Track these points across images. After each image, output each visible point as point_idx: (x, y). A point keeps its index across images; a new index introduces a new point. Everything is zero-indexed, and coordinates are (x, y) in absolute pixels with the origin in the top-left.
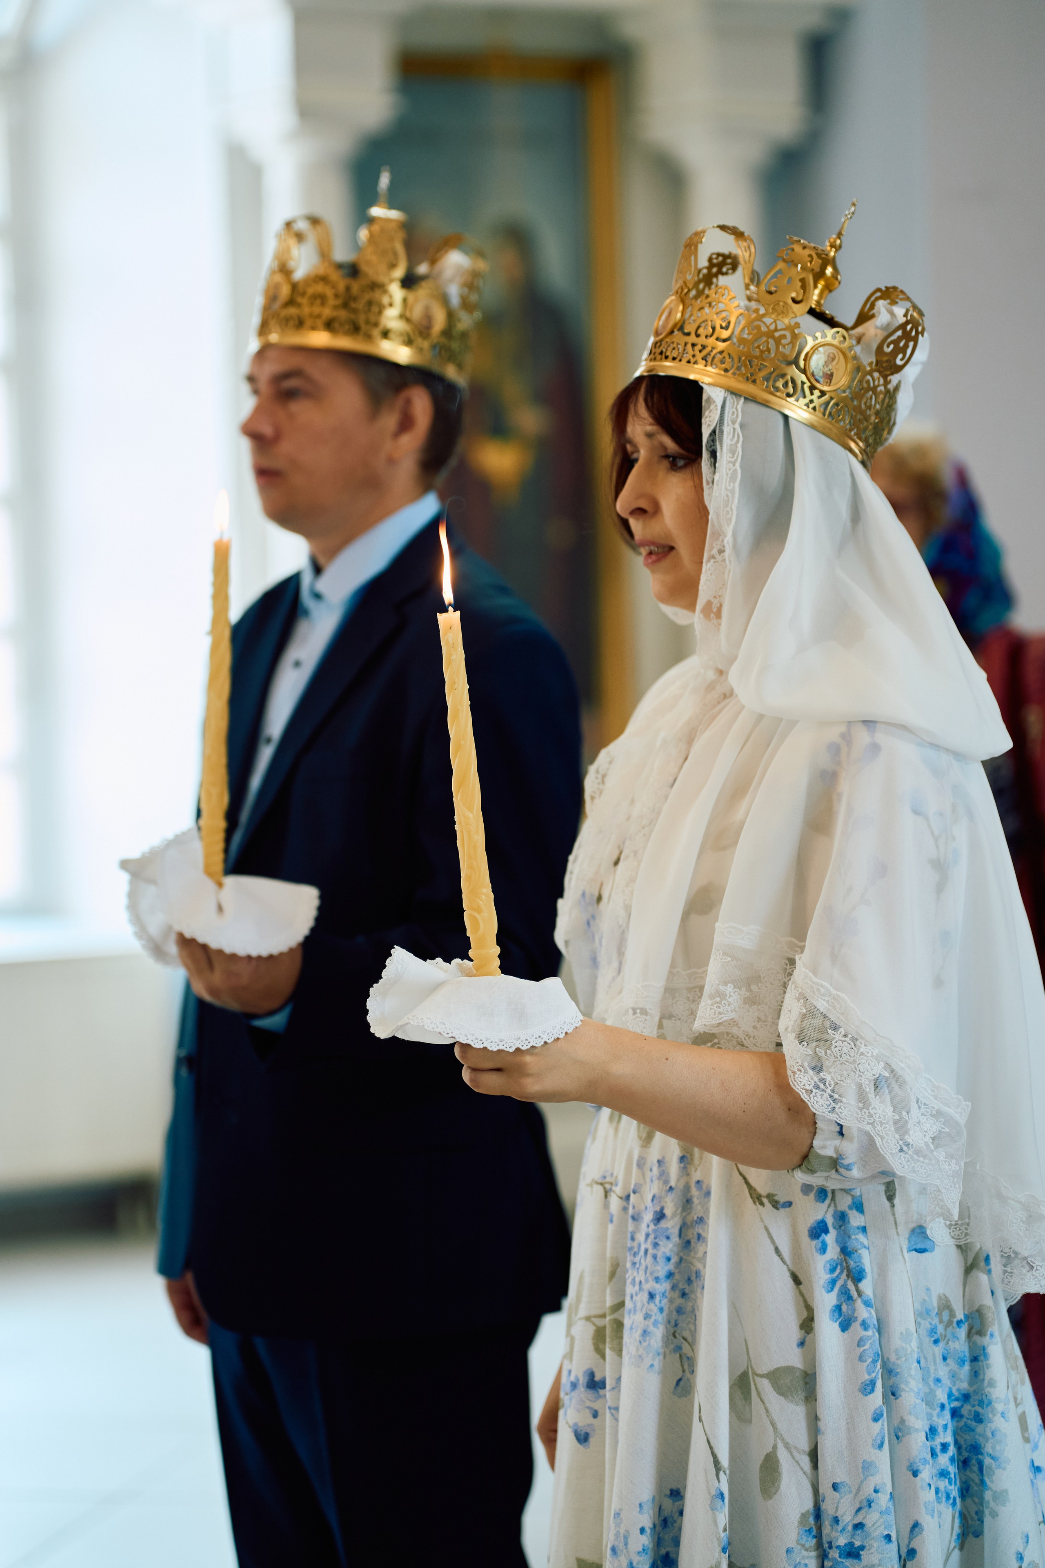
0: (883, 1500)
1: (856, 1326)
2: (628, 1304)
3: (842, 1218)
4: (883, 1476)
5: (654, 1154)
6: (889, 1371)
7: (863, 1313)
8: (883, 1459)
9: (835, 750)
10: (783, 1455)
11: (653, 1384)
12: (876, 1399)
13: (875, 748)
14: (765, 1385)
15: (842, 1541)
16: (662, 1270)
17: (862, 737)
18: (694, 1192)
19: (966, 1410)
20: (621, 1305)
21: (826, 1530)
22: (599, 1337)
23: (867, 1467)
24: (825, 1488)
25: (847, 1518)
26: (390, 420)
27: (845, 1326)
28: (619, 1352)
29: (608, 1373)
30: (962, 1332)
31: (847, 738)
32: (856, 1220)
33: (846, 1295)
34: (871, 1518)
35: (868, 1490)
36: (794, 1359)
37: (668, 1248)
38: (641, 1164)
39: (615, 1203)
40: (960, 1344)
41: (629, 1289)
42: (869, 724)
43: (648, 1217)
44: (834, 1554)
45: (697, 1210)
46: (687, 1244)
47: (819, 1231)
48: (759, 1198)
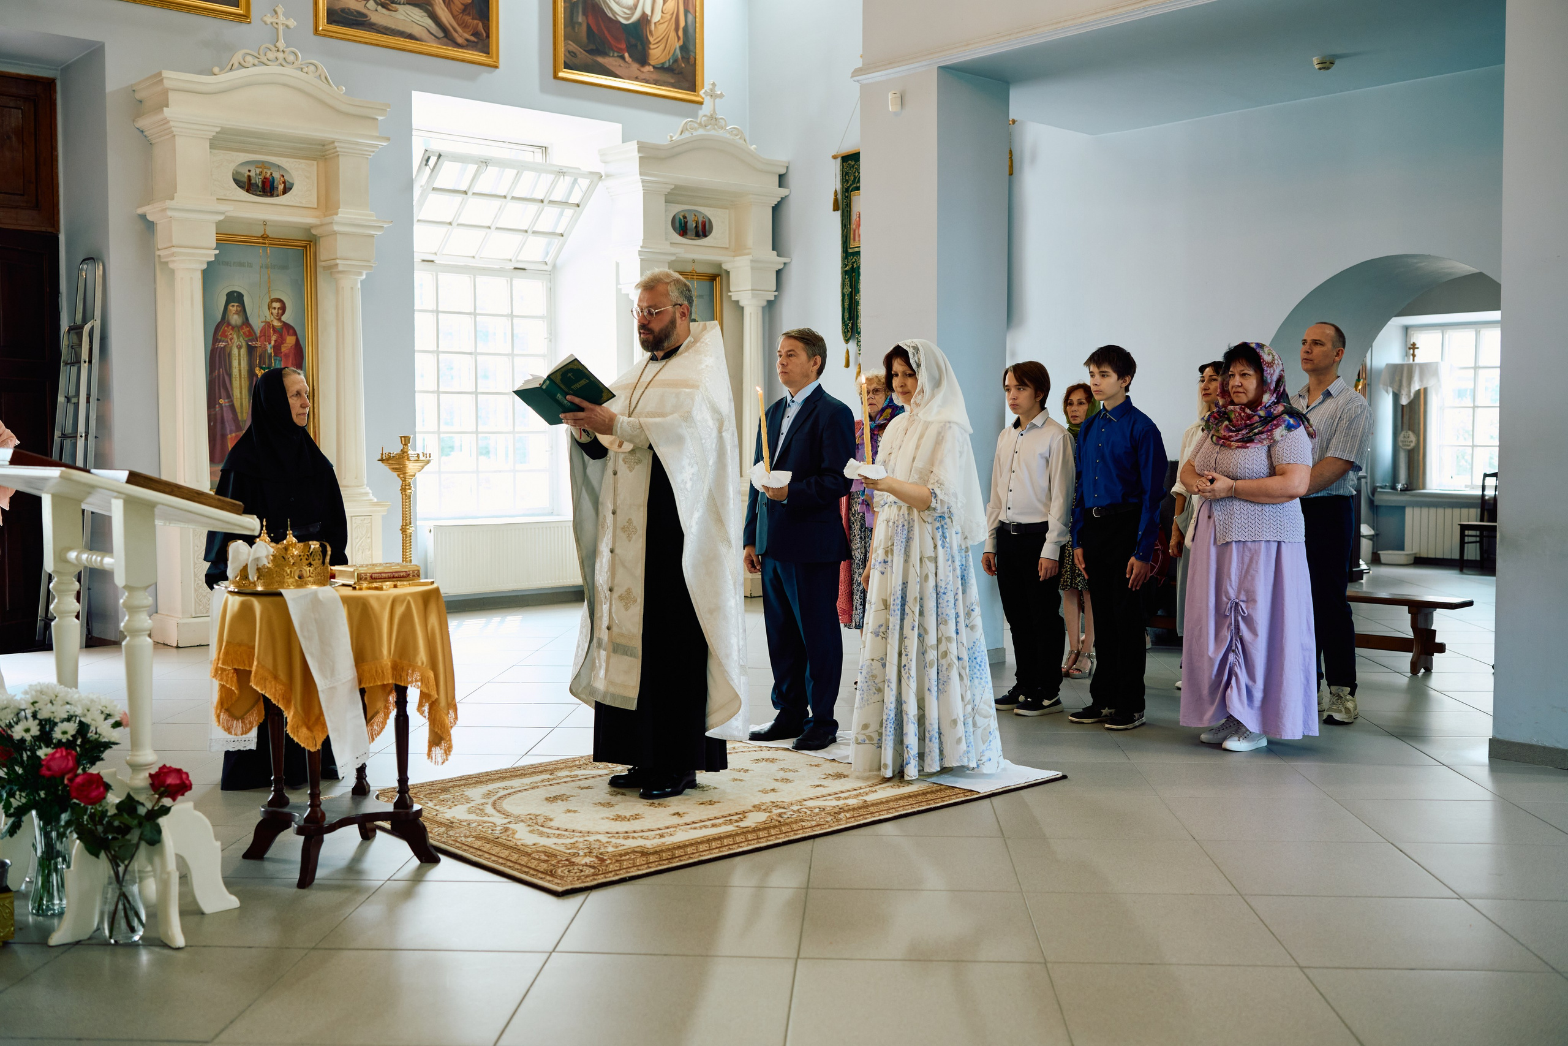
0: (951, 583)
2: (896, 545)
3: (942, 526)
4: (951, 578)
5: (901, 513)
6: (953, 557)
7: (947, 545)
8: (951, 575)
9: (942, 427)
10: (929, 574)
11: (902, 560)
12: (950, 562)
13: (950, 427)
14: (926, 560)
15: (942, 591)
16: (904, 537)
17: (948, 425)
18: (911, 521)
19: (963, 568)
20: (893, 545)
21: (939, 589)
22: (886, 553)
23: (948, 576)
24: (939, 580)
25: (943, 586)
28: (892, 555)
29: (889, 560)
30: (963, 551)
31: (945, 425)
32: (945, 526)
33: (943, 542)
34: (948, 586)
35: (948, 581)
36: (933, 555)
37: (905, 532)
38: (898, 515)
39: (891, 524)
40: (963, 554)
41: (895, 541)
44: (941, 594)
45: (911, 525)
46: (908, 532)
47: (938, 529)
48: (925, 522)
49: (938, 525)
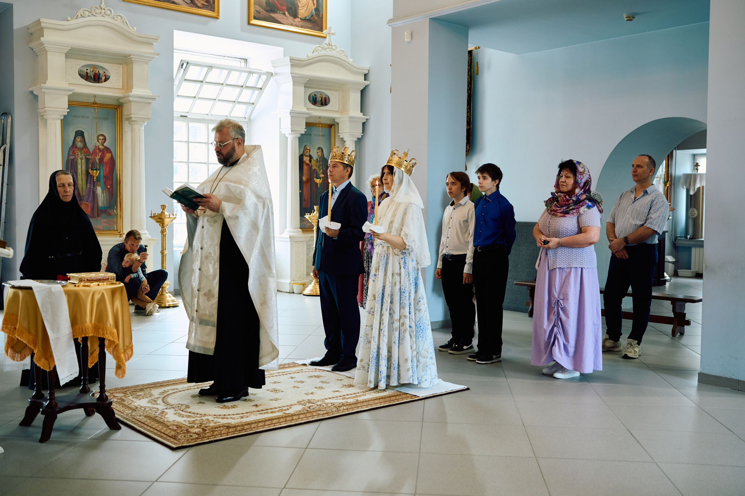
0: (407, 287)
1: (405, 269)
2: (380, 266)
3: (404, 257)
6: (409, 274)
7: (406, 267)
8: (408, 283)
10: (397, 282)
11: (383, 274)
12: (407, 276)
13: (411, 206)
14: (395, 275)
15: (403, 291)
16: (384, 262)
17: (410, 205)
18: (388, 254)
19: (416, 279)
21: (401, 290)
22: (376, 270)
23: (406, 283)
24: (401, 286)
25: (404, 289)
26: (346, 171)
27: (404, 269)
28: (379, 271)
29: (377, 274)
30: (416, 270)
31: (408, 205)
32: (406, 257)
33: (405, 265)
34: (406, 289)
35: (406, 286)
36: (399, 272)
37: (385, 260)
38: (382, 251)
39: (379, 255)
40: (416, 272)
41: (380, 264)
42: (410, 203)
43: (383, 256)
44: (402, 293)
45: (388, 256)
46: (387, 259)
47: (402, 258)
48: (395, 255)
49: (402, 256)
